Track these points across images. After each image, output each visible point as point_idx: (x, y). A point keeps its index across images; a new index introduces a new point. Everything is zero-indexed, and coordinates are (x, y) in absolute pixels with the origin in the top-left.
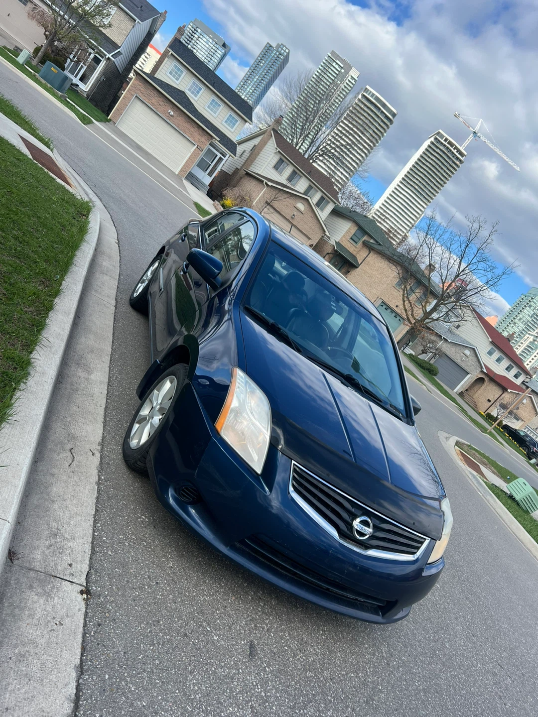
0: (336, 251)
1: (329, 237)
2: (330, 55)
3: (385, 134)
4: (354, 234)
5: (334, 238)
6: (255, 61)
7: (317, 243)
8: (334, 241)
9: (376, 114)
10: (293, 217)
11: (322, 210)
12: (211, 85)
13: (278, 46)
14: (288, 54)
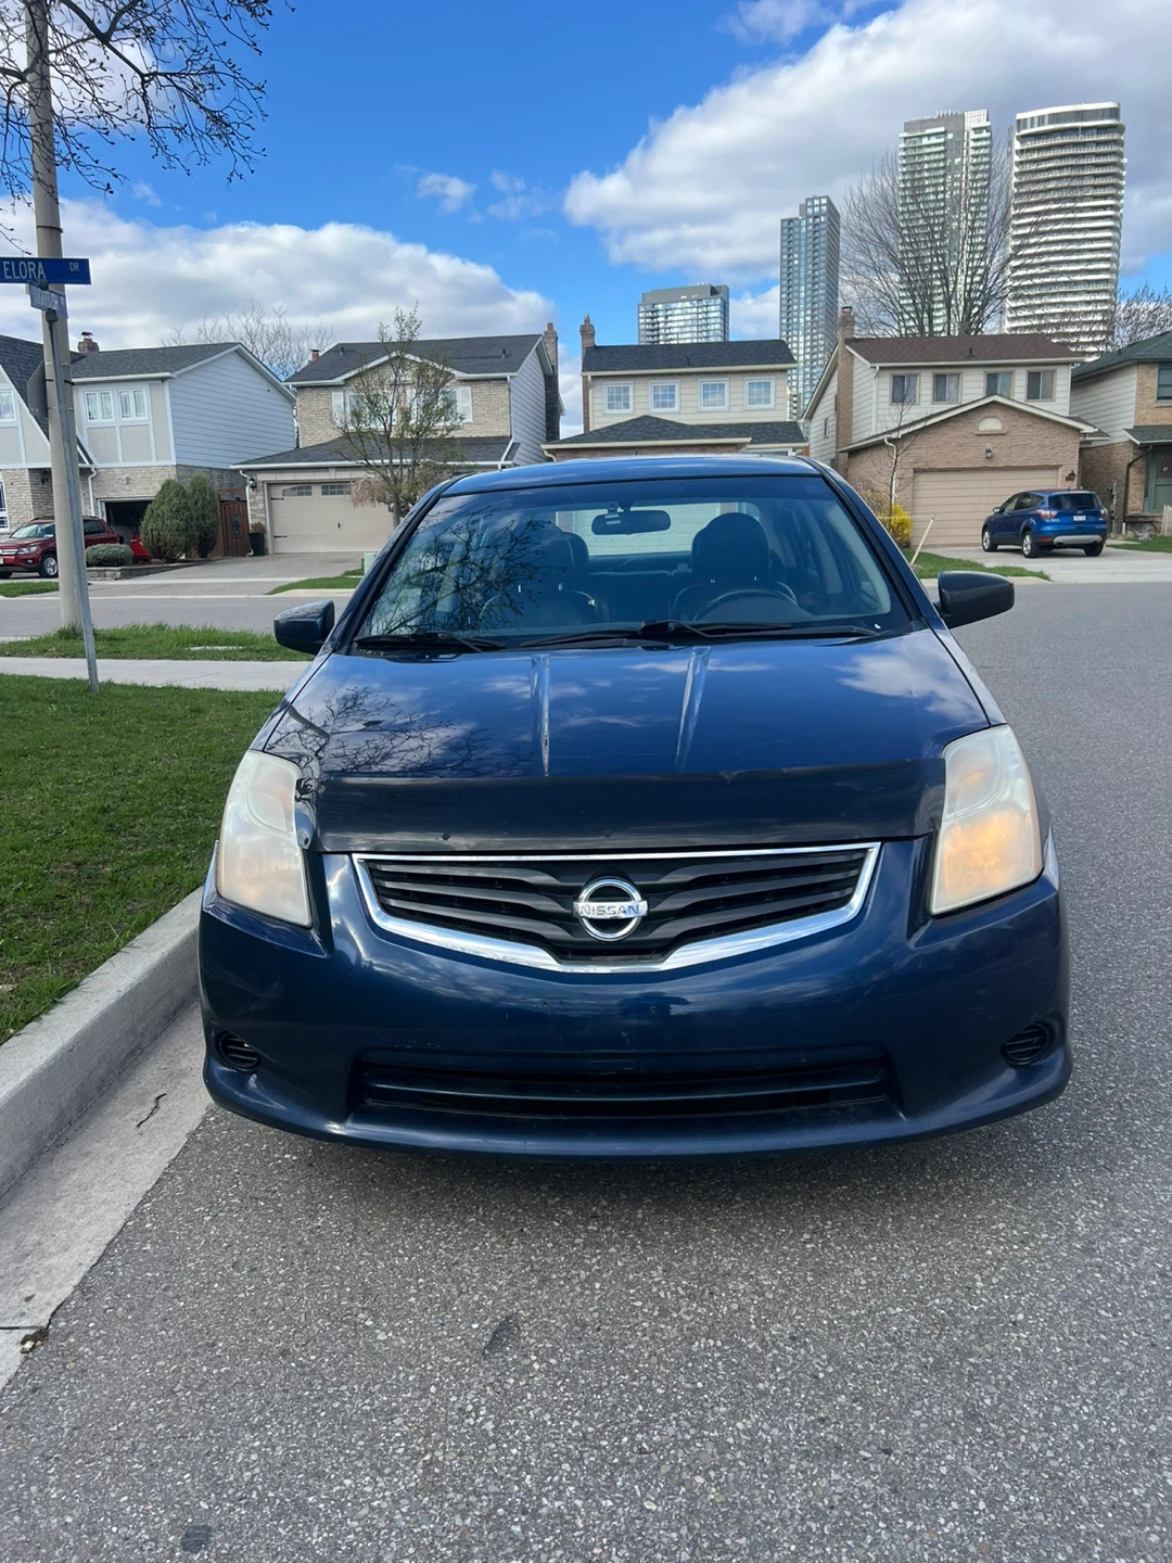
0: (1143, 447)
1: (1100, 433)
2: (906, 135)
3: (1125, 160)
4: (1159, 386)
5: (1121, 427)
6: (782, 267)
7: (1079, 464)
8: (1127, 434)
9: (1075, 145)
10: (989, 454)
11: (1049, 396)
12: (685, 366)
13: (803, 208)
14: (830, 203)
